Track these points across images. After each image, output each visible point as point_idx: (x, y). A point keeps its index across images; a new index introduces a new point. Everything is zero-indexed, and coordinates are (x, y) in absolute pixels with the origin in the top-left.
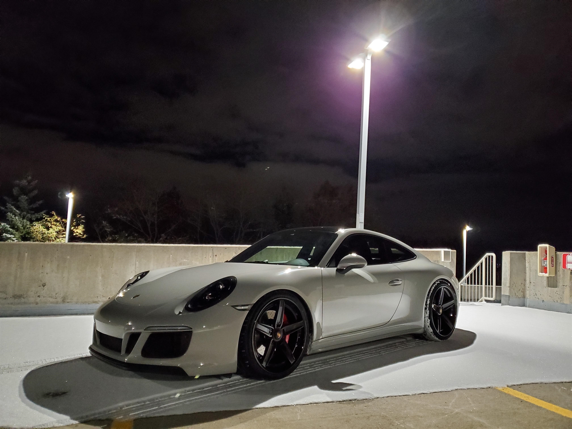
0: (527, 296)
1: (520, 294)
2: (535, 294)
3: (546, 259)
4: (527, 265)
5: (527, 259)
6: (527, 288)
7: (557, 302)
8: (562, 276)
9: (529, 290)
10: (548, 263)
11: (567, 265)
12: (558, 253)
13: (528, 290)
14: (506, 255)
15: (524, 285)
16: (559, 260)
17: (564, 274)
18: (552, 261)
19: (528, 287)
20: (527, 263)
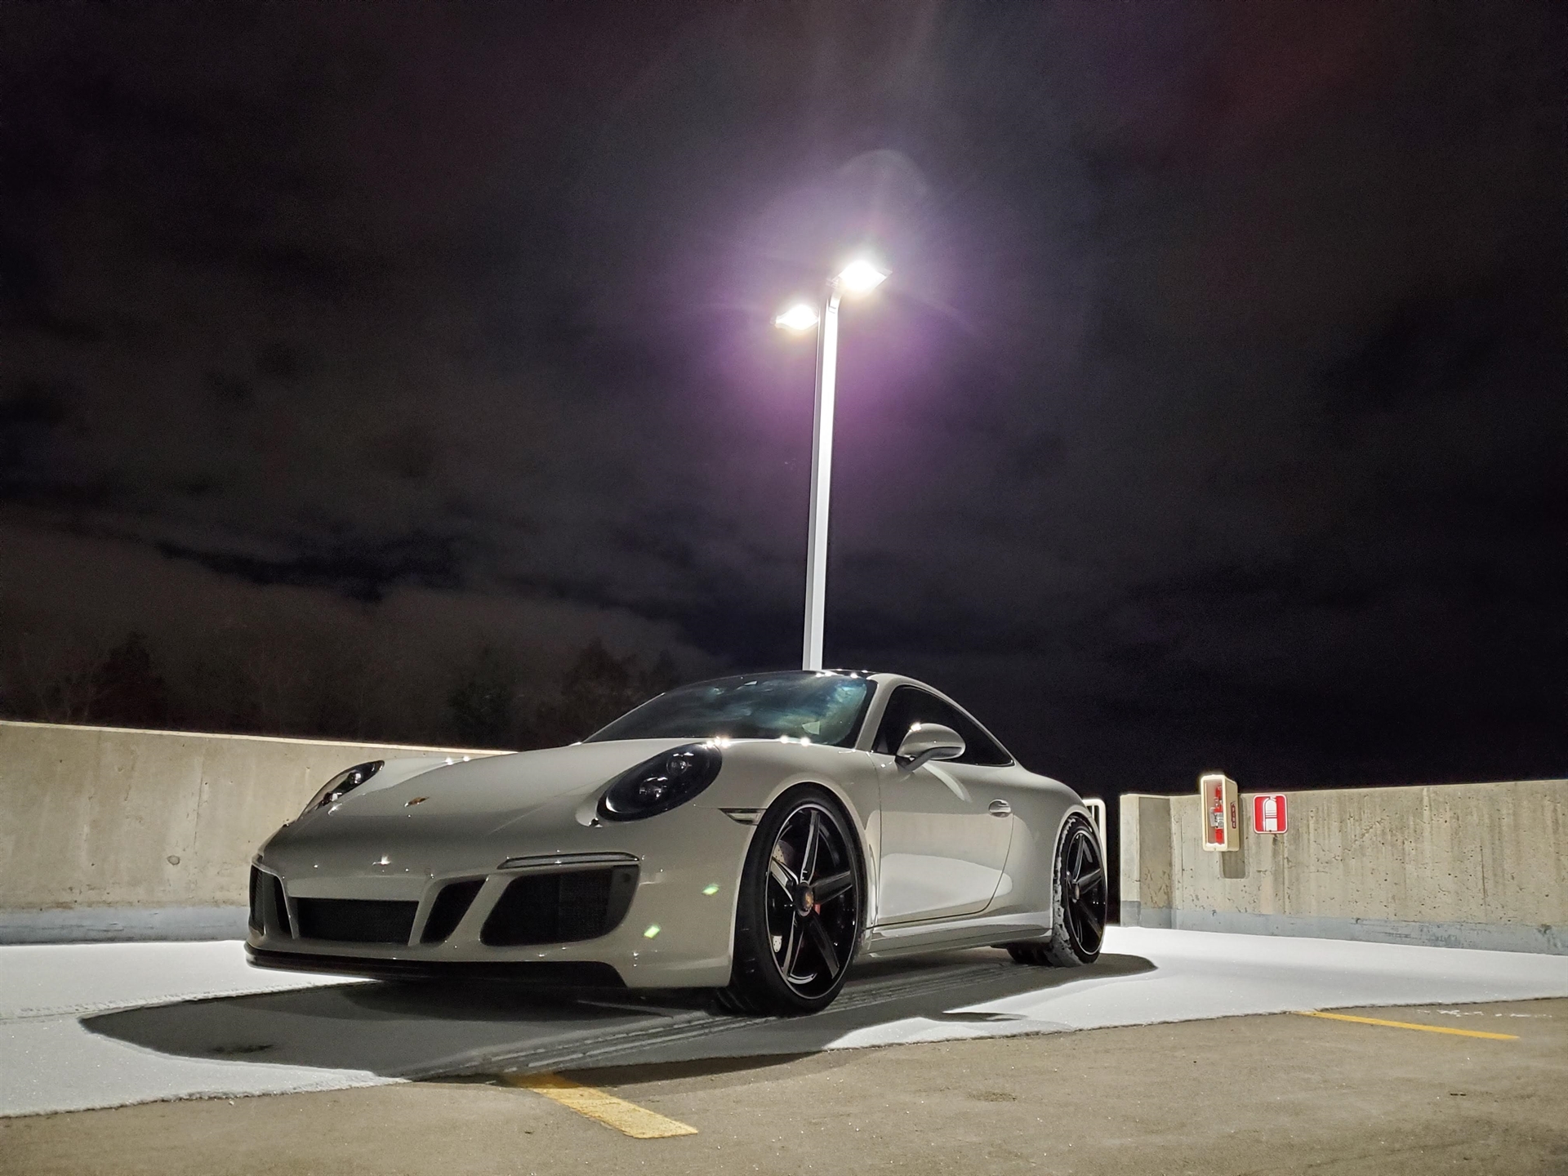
0: (1177, 901)
1: (1161, 899)
2: (1194, 898)
3: (1219, 809)
4: (1174, 827)
5: (1173, 812)
6: (1176, 885)
7: (1246, 911)
8: (1254, 849)
9: (1181, 889)
10: (1224, 820)
11: (1264, 823)
12: (1244, 795)
13: (1178, 889)
14: (1129, 802)
15: (1170, 877)
16: (1246, 812)
17: (1258, 844)
18: (1233, 813)
19: (1179, 882)
20: (1173, 824)
